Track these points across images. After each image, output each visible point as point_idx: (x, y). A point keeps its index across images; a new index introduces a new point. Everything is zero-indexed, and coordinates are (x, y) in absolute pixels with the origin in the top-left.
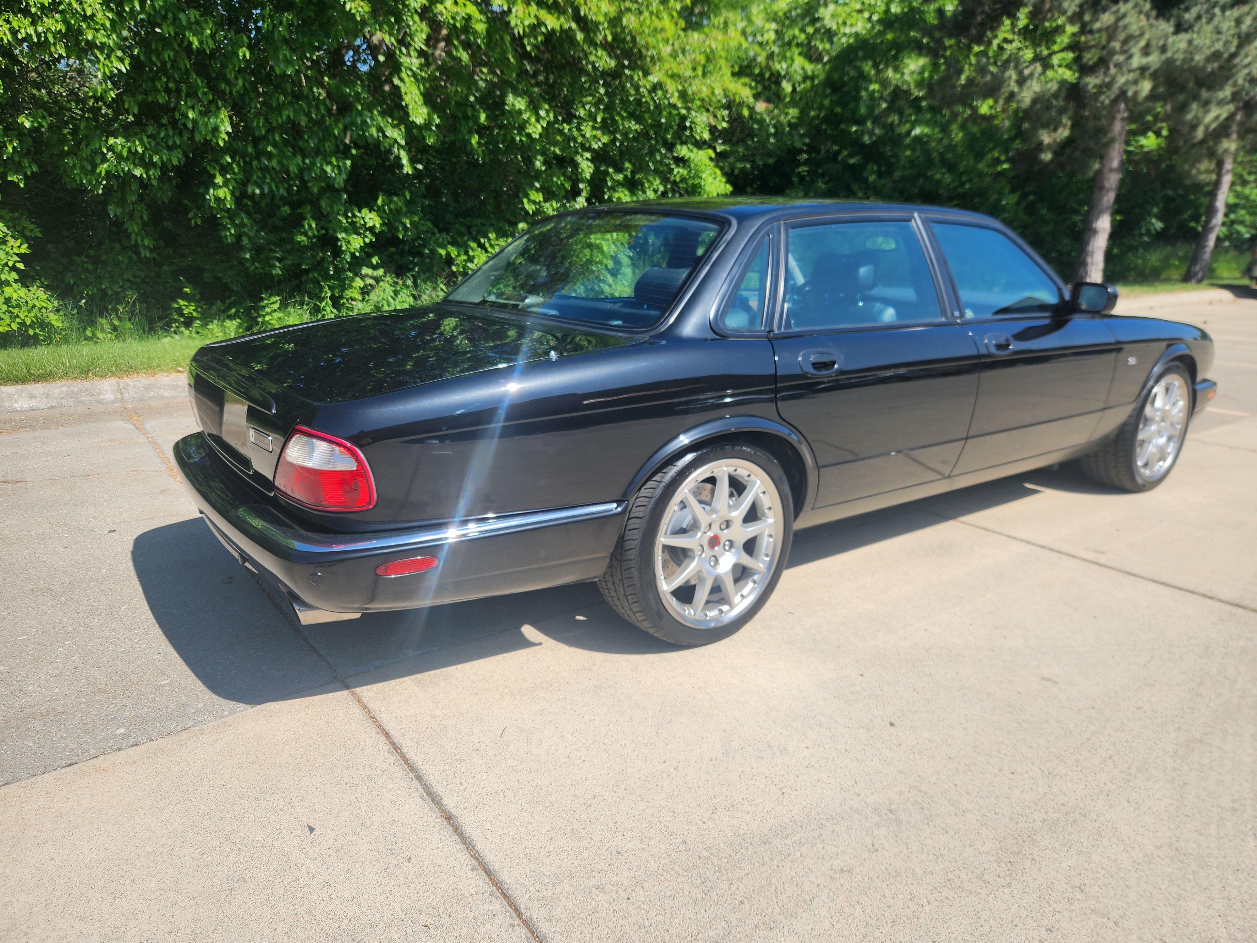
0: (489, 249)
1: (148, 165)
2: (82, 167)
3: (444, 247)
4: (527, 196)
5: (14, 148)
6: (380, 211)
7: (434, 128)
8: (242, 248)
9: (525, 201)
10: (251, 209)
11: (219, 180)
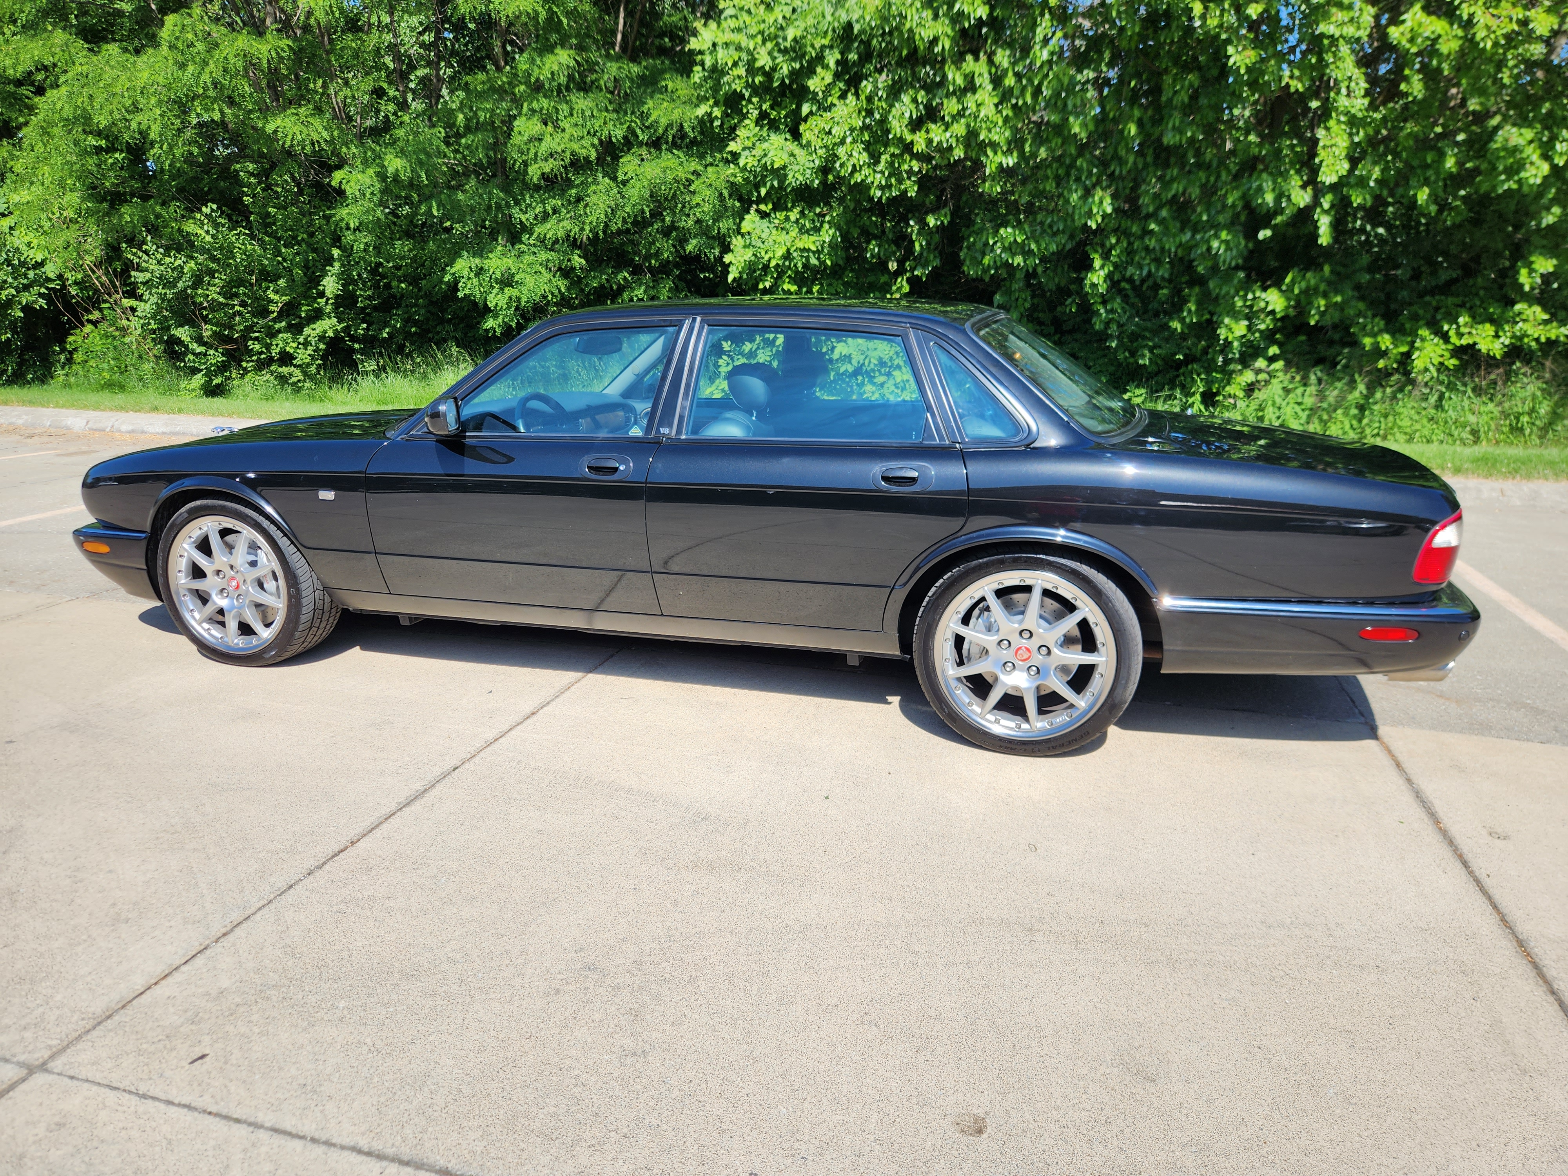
0: (1454, 339)
1: (1027, 253)
2: (973, 258)
3: (1374, 335)
4: (1529, 265)
5: (921, 245)
6: (1286, 294)
7: (1372, 184)
8: (1110, 337)
9: (1524, 272)
10: (1130, 292)
11: (1097, 263)
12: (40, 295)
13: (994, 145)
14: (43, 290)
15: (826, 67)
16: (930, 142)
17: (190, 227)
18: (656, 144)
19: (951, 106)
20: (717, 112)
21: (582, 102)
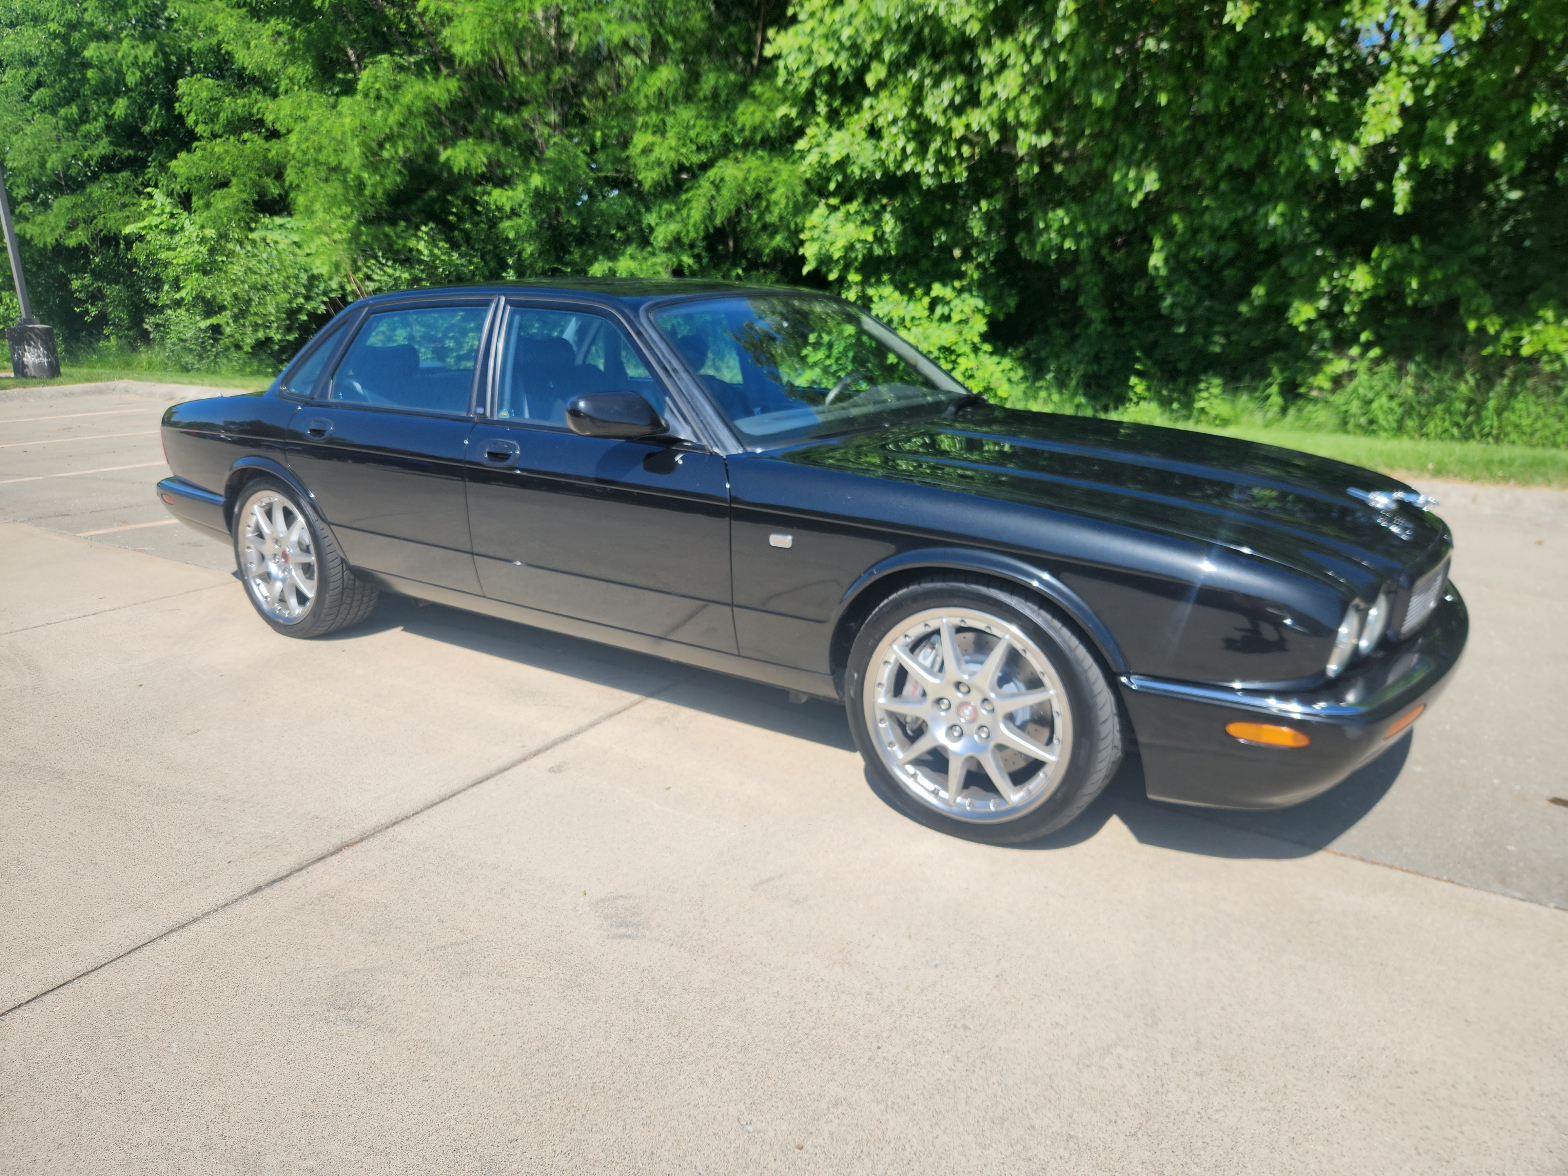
2: (1031, 242)
3: (1479, 317)
6: (1375, 270)
7: (1450, 142)
8: (1177, 322)
11: (1157, 244)
12: (324, 303)
13: (1025, 126)
14: (325, 299)
15: (882, 61)
16: (968, 126)
17: (412, 243)
18: (747, 146)
19: (986, 91)
20: (793, 113)
21: (686, 113)
